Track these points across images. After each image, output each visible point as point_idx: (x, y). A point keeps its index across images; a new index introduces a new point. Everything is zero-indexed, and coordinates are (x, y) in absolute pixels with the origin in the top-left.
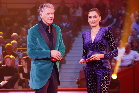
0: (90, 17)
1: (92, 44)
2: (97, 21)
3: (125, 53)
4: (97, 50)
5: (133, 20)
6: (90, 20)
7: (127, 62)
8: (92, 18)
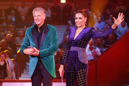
0: (77, 18)
1: (74, 40)
2: (82, 22)
3: (89, 49)
4: (76, 47)
5: (95, 21)
6: (76, 20)
7: (90, 57)
8: (78, 19)
